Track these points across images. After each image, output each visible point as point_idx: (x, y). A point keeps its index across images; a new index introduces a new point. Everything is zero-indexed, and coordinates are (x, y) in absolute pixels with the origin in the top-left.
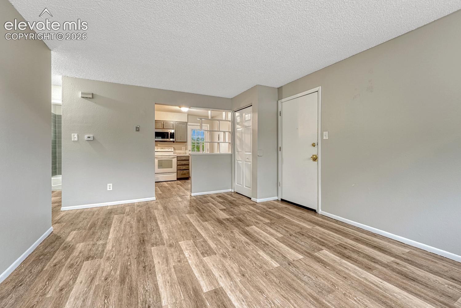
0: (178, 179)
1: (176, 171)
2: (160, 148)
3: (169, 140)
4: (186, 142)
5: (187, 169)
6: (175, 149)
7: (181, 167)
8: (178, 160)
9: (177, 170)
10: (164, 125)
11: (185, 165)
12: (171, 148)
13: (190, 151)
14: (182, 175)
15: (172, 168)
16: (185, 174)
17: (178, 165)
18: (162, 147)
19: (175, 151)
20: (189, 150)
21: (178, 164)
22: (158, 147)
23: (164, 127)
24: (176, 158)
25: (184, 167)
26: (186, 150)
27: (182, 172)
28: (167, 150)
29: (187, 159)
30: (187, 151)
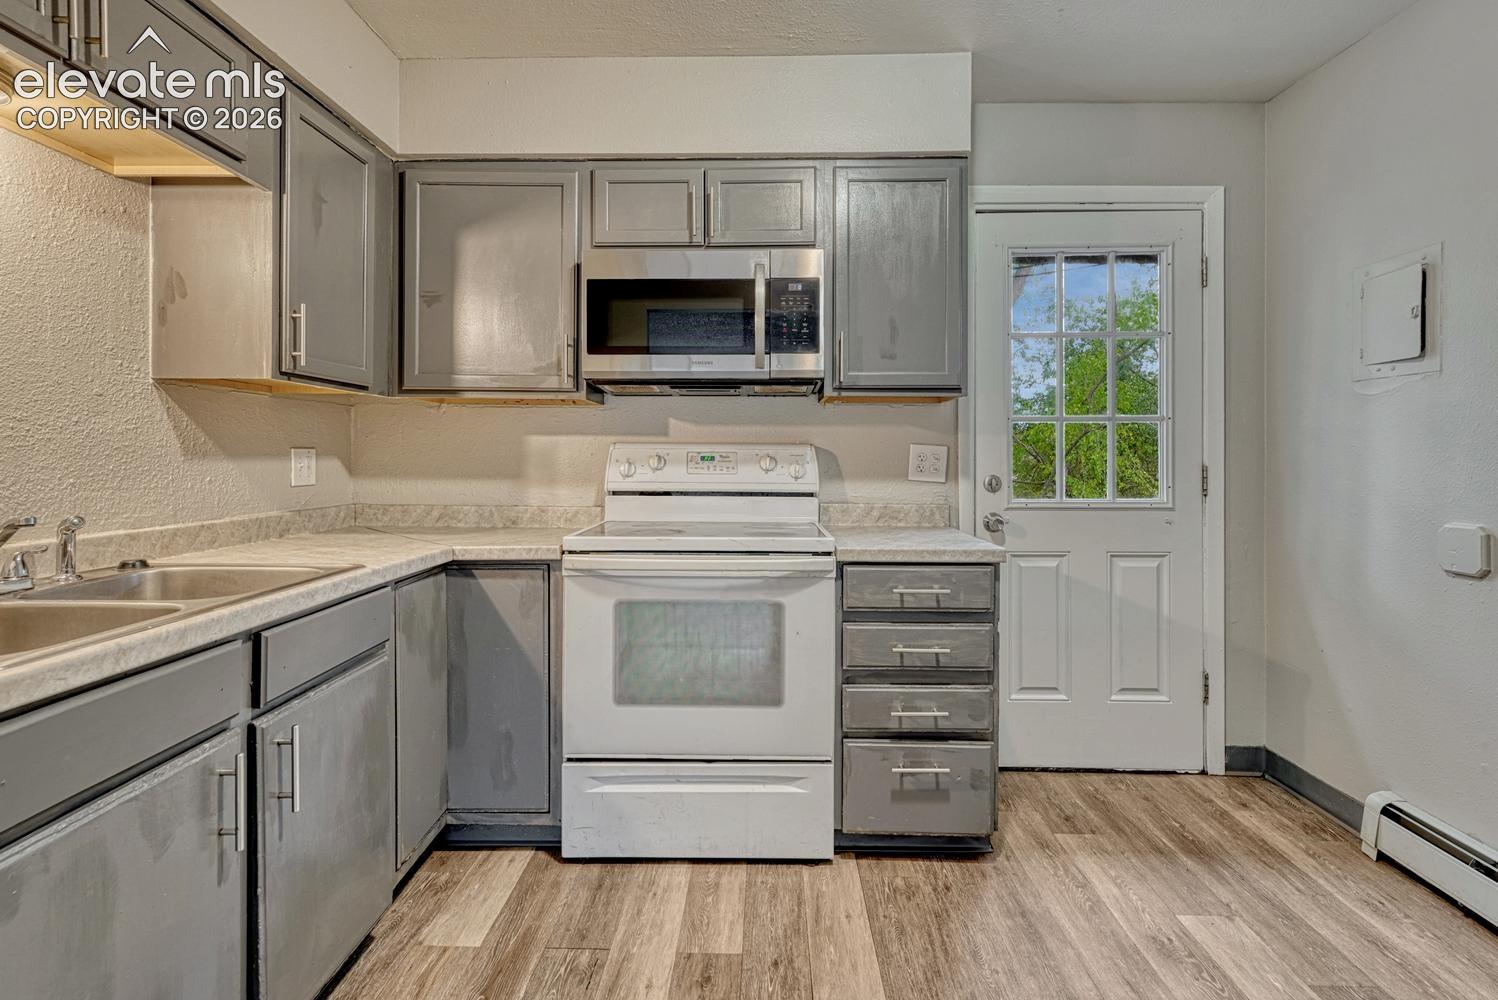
0: (851, 846)
1: (828, 750)
2: (689, 460)
3: (759, 365)
4: (957, 389)
5: (962, 723)
6: (831, 468)
7: (887, 703)
8: (848, 614)
9: (844, 736)
10: (706, 198)
11: (935, 674)
12: (798, 460)
13: (993, 486)
14: (899, 796)
15: (776, 701)
16: (937, 792)
17: (848, 676)
18: (706, 450)
19: (833, 490)
20: (983, 477)
21: (858, 657)
22: (662, 450)
23: (706, 232)
24: (828, 589)
25: (929, 708)
26: (951, 473)
27: (898, 762)
28: (749, 476)
29: (963, 602)
30: (964, 486)
